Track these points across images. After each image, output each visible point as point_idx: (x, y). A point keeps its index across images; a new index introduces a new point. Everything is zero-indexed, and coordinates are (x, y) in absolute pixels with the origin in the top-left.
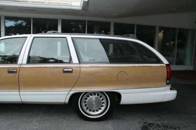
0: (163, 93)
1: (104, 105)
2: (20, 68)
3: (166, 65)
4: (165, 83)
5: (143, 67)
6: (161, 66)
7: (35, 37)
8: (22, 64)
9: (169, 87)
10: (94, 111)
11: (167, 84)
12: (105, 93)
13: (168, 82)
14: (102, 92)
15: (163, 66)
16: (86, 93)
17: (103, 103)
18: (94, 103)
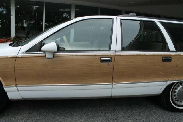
2: (115, 56)
8: (116, 51)
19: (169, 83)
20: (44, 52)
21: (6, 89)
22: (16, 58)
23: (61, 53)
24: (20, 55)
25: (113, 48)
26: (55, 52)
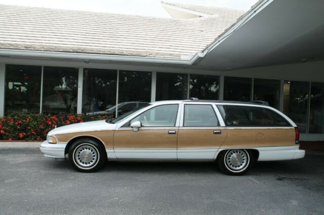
0: (294, 151)
1: (245, 161)
2: (178, 130)
3: (295, 128)
4: (294, 143)
5: (276, 129)
6: (290, 129)
7: (185, 104)
8: (179, 127)
9: (298, 146)
10: (239, 166)
11: (296, 144)
12: (245, 151)
13: (297, 142)
14: (243, 150)
15: (292, 129)
16: (231, 150)
17: (244, 159)
18: (237, 160)
19: (221, 150)
20: (132, 127)
21: (107, 151)
22: (115, 131)
23: (143, 128)
24: (117, 129)
25: (177, 125)
26: (139, 128)
